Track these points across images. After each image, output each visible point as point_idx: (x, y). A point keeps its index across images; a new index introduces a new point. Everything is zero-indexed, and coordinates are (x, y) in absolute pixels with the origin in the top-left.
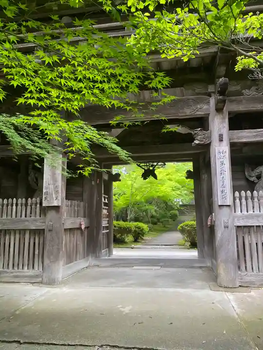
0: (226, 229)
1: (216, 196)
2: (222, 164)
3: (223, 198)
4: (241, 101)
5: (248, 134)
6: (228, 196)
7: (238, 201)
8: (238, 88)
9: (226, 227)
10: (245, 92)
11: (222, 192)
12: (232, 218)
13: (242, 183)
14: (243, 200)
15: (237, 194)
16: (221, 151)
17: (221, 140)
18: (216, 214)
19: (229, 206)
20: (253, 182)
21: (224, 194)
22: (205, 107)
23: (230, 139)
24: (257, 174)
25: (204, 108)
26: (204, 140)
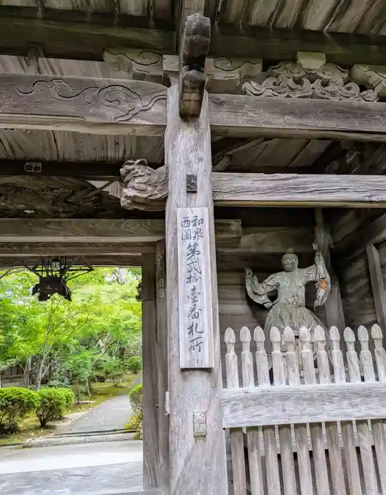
0: (200, 441)
1: (174, 342)
2: (193, 251)
3: (192, 348)
4: (241, 106)
5: (257, 184)
6: (206, 343)
7: (231, 354)
8: (235, 75)
9: (200, 437)
10: (250, 86)
11: (191, 329)
12: (214, 406)
13: (241, 308)
14: (246, 353)
15: (230, 335)
16: (191, 219)
17: (191, 189)
18: (174, 395)
19: (208, 370)
20: (262, 307)
21: (196, 335)
22: (156, 109)
23: (214, 193)
24: (269, 289)
25: (153, 110)
26: (150, 189)
